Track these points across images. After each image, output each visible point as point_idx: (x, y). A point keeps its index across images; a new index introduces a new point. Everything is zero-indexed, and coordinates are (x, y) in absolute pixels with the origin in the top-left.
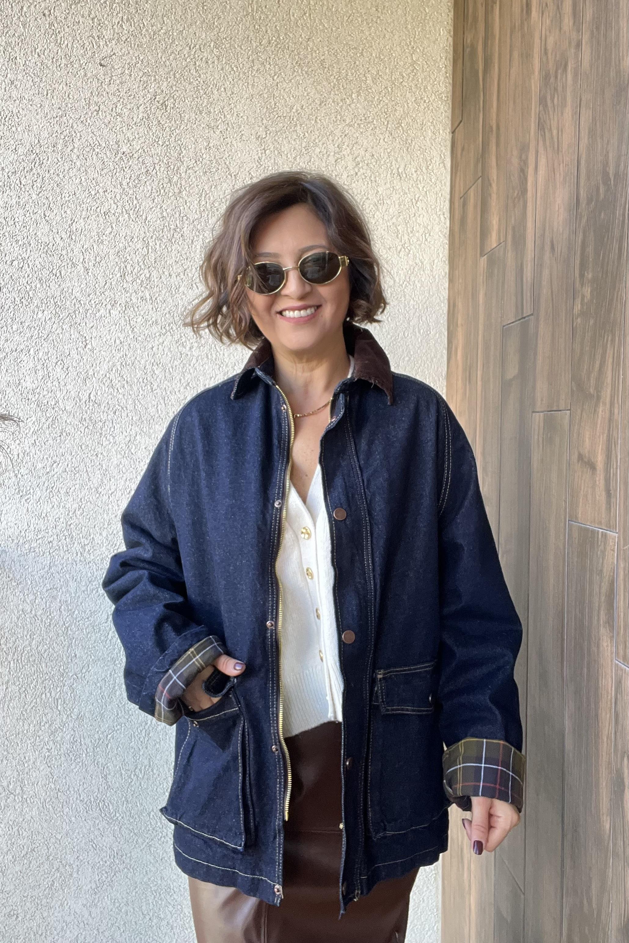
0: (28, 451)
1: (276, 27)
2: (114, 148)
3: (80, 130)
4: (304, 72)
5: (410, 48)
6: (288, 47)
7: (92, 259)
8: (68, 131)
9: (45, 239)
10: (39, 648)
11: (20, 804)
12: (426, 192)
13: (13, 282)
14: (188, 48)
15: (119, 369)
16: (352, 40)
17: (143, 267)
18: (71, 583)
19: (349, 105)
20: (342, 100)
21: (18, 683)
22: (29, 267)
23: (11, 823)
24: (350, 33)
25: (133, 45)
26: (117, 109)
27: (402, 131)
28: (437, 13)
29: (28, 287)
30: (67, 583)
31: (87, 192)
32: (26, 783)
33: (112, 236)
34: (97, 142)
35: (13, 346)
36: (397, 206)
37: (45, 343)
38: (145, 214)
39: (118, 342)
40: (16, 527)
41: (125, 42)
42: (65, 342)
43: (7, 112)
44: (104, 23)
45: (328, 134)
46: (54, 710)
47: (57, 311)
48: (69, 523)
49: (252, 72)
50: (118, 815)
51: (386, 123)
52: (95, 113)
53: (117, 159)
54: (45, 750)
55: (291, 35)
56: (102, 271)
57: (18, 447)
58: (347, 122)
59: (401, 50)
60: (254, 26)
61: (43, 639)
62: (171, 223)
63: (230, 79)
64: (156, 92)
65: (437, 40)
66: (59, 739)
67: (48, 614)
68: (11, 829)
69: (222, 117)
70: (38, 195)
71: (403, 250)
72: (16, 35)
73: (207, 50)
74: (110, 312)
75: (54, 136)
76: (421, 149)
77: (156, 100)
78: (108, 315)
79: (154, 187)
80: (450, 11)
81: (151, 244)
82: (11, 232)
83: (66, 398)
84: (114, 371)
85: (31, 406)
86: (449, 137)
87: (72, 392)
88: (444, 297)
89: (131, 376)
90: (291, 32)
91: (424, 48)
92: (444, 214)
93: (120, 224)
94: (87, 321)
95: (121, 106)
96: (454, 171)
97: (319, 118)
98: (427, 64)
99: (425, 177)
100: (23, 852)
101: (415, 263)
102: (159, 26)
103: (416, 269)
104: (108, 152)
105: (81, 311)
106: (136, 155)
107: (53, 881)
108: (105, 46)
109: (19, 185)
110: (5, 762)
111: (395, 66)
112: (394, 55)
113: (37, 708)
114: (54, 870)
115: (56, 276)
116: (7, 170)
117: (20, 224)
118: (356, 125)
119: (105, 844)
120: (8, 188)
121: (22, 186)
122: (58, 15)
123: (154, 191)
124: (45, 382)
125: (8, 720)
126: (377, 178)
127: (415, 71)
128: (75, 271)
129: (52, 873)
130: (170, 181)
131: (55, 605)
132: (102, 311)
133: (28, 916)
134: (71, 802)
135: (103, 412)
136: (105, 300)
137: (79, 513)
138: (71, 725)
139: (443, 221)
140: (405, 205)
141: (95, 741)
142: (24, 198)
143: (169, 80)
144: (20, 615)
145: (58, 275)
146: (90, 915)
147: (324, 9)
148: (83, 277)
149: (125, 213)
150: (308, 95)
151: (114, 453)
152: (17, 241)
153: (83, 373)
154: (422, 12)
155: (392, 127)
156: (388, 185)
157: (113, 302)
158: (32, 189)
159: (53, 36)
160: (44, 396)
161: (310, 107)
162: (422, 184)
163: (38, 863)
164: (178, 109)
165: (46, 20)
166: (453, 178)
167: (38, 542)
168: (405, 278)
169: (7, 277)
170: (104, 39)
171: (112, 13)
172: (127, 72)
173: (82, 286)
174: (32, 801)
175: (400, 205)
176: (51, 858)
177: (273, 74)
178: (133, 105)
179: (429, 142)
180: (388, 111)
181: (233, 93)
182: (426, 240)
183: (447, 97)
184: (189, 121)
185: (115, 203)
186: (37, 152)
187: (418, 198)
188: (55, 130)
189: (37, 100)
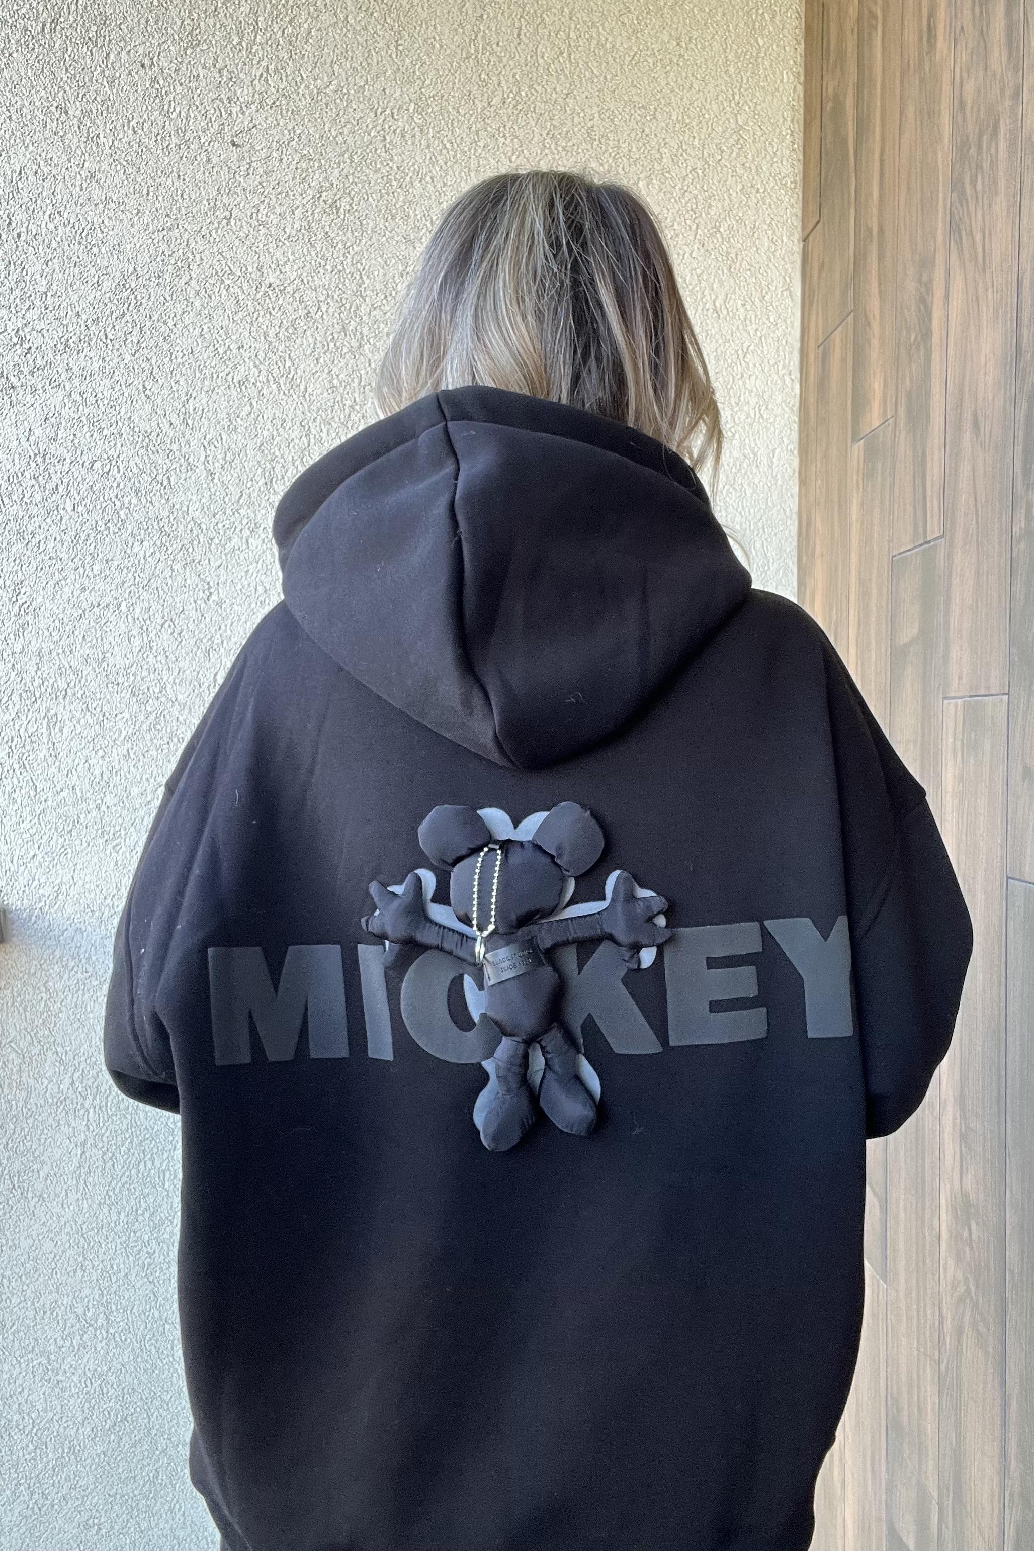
0: (117, 767)
1: (514, 76)
2: (255, 278)
3: (201, 249)
4: (560, 149)
5: (733, 105)
6: (534, 108)
7: (220, 457)
8: (180, 252)
9: (144, 426)
11: (103, 1344)
12: (761, 338)
13: (94, 496)
14: (372, 115)
16: (639, 94)
21: (101, 1145)
22: (119, 472)
23: (89, 1374)
24: (635, 83)
25: (284, 112)
26: (260, 215)
27: (720, 240)
28: (777, 46)
29: (118, 504)
31: (211, 348)
32: (114, 1308)
33: (250, 419)
34: (227, 269)
35: (94, 598)
37: (144, 593)
38: (303, 383)
39: (260, 589)
40: (98, 892)
41: (271, 108)
42: (176, 591)
44: (237, 77)
46: (159, 1189)
47: (164, 541)
49: (476, 150)
51: (694, 227)
52: (224, 222)
53: (259, 296)
54: (144, 1255)
55: (539, 89)
56: (235, 475)
57: (100, 762)
59: (719, 107)
60: (480, 75)
62: (346, 396)
64: (322, 187)
65: (777, 90)
68: (89, 1384)
69: (429, 225)
70: (134, 356)
72: (99, 99)
73: (403, 117)
74: (247, 541)
75: (158, 259)
76: (753, 269)
77: (322, 199)
78: (244, 546)
79: (319, 339)
80: (798, 43)
81: (313, 431)
82: (91, 415)
83: (177, 681)
85: (123, 695)
86: (797, 248)
87: (188, 672)
88: (791, 510)
90: (539, 84)
91: (756, 103)
92: (790, 374)
93: (265, 401)
94: (211, 556)
95: (266, 210)
96: (807, 302)
98: (762, 129)
99: (759, 313)
100: (108, 1421)
101: (744, 455)
102: (326, 79)
103: (745, 465)
104: (245, 285)
105: (202, 541)
106: (289, 289)
107: (156, 1470)
108: (240, 115)
109: (104, 340)
110: (80, 1273)
111: (709, 134)
112: (706, 116)
113: (132, 1186)
114: (158, 1453)
115: (162, 484)
116: (84, 317)
117: (106, 402)
120: (86, 344)
121: (109, 342)
122: (166, 65)
123: (319, 345)
124: (145, 656)
125: (86, 1206)
127: (741, 141)
128: (193, 478)
129: (155, 1457)
130: (344, 329)
132: (235, 541)
133: (117, 1528)
136: (241, 522)
139: (789, 385)
140: (725, 360)
142: (112, 360)
143: (342, 166)
145: (165, 483)
147: (593, 46)
148: (205, 486)
149: (271, 382)
152: (101, 431)
153: (205, 641)
154: (752, 45)
155: (704, 233)
157: (253, 526)
158: (123, 347)
159: (158, 100)
160: (142, 679)
162: (754, 326)
163: (133, 1440)
164: (356, 214)
165: (146, 74)
166: (806, 314)
169: (84, 488)
170: (238, 103)
171: (252, 60)
172: (275, 154)
173: (204, 500)
174: (123, 1338)
176: (154, 1432)
177: (510, 154)
178: (284, 208)
179: (765, 258)
180: (697, 207)
181: (445, 184)
182: (761, 416)
183: (796, 182)
184: (374, 231)
185: (255, 366)
186: (133, 286)
187: (748, 349)
188: (161, 250)
189: (132, 203)
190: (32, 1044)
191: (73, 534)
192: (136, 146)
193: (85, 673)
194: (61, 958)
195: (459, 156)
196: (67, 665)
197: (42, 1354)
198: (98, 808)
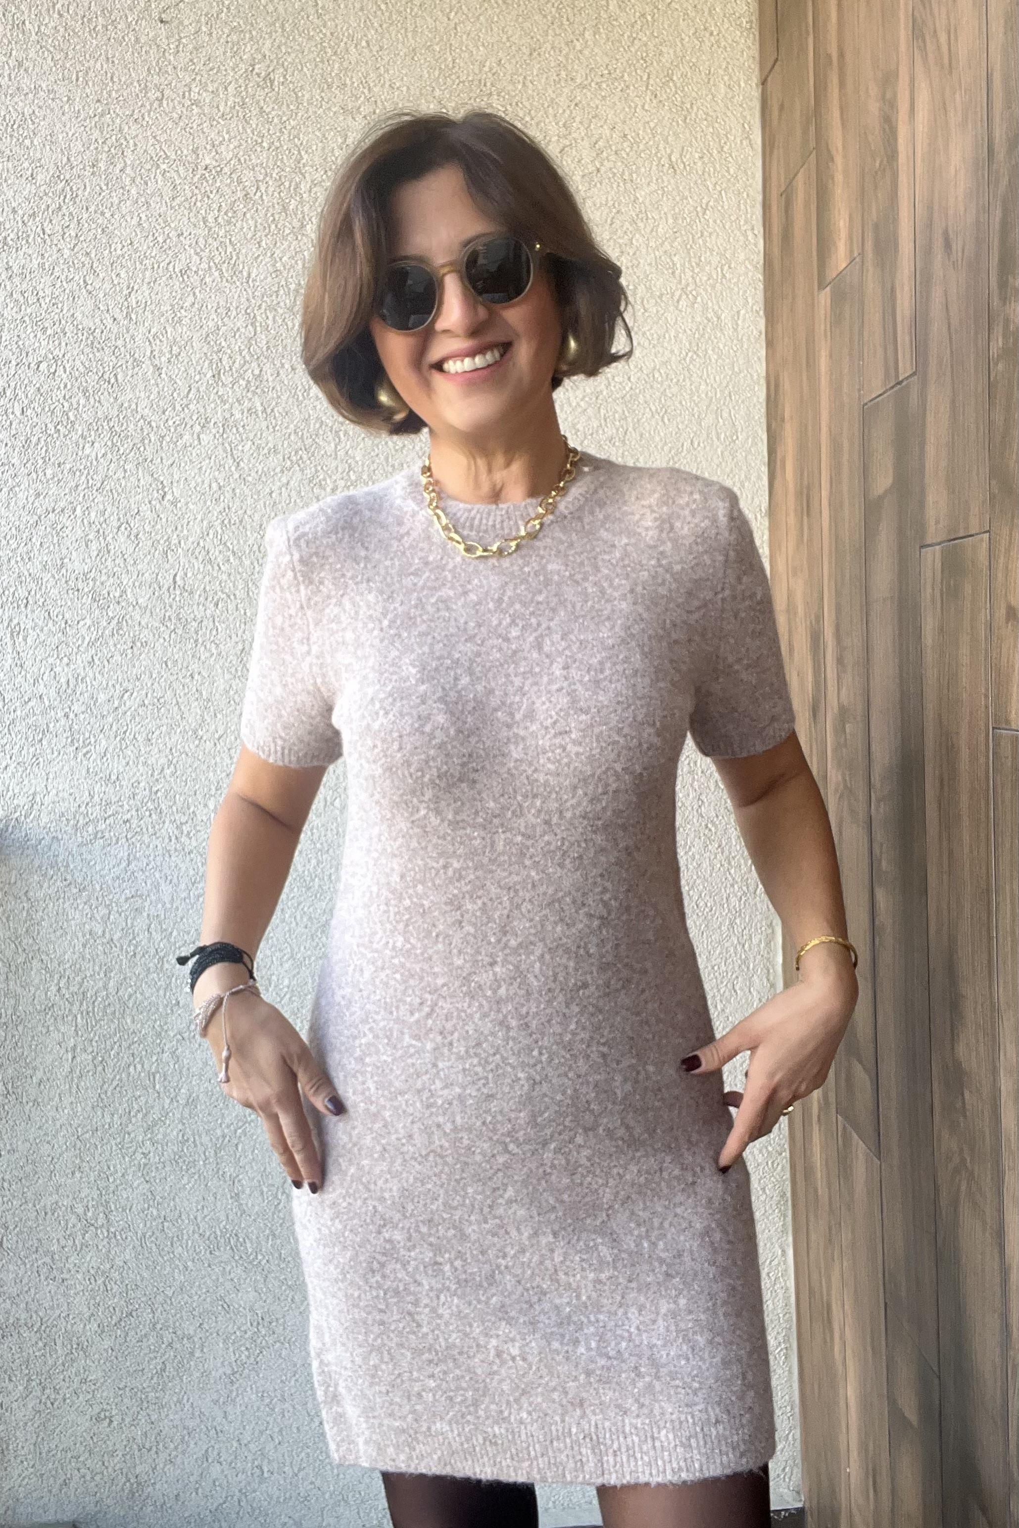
0: (83, 674)
2: (191, 160)
3: (134, 133)
7: (165, 350)
9: (88, 323)
10: (120, 993)
11: (105, 1242)
12: (720, 192)
13: (42, 398)
15: (220, 531)
17: (248, 358)
18: (163, 887)
19: (581, 51)
20: (567, 44)
21: (90, 1049)
22: (65, 372)
23: (92, 1272)
26: (192, 93)
27: (673, 89)
29: (66, 404)
30: (157, 886)
31: (151, 238)
32: (113, 1207)
33: (195, 309)
34: (162, 153)
35: (48, 503)
36: (671, 221)
37: (99, 496)
38: (246, 268)
39: (214, 485)
42: (130, 492)
43: (14, 115)
45: (546, 105)
46: (150, 1091)
47: (115, 441)
48: (154, 789)
49: (412, 10)
50: (260, 1257)
51: (645, 78)
52: (156, 105)
53: (196, 179)
54: (139, 1156)
56: (183, 369)
57: (66, 669)
58: (579, 81)
61: (125, 979)
63: (376, 24)
64: (254, 59)
66: (160, 1136)
67: (131, 937)
68: (92, 1281)
69: (366, 91)
70: (73, 250)
71: (684, 297)
74: (199, 437)
75: (92, 148)
76: (709, 119)
77: (254, 72)
78: (196, 442)
79: (259, 221)
81: (258, 318)
82: (34, 315)
83: (137, 584)
84: (211, 536)
85: (84, 601)
86: (756, 94)
87: (147, 575)
88: (758, 375)
89: (239, 543)
92: (753, 229)
93: (208, 289)
94: (164, 455)
95: (198, 88)
96: (767, 151)
97: (529, 78)
99: (717, 166)
100: (114, 1317)
101: (707, 318)
103: (708, 329)
104: (181, 168)
105: (153, 439)
106: (226, 170)
109: (42, 235)
110: (78, 1175)
114: (164, 1346)
115: (109, 383)
116: (20, 212)
117: (47, 300)
118: (593, 85)
119: (242, 1303)
121: (47, 237)
123: (260, 228)
124: (103, 559)
125: (79, 1109)
126: (634, 175)
128: (140, 374)
129: (162, 1351)
130: (285, 209)
131: (141, 923)
132: (187, 436)
133: (127, 1420)
134: (185, 1237)
135: (198, 604)
136: (191, 417)
137: (168, 772)
138: (178, 1116)
139: (753, 241)
140: (684, 219)
141: (218, 1139)
142: (51, 256)
143: (274, 36)
144: (87, 941)
145: (113, 381)
146: (225, 1417)
148: (152, 382)
149: (214, 269)
150: (508, 38)
151: (220, 671)
152: (44, 330)
153: (162, 542)
155: (656, 82)
156: (653, 186)
157: (203, 421)
158: (62, 241)
160: (102, 584)
161: (514, 61)
162: (714, 179)
164: (291, 86)
166: (767, 162)
167: (108, 822)
168: (690, 344)
169: (31, 390)
172: (204, 29)
173: (152, 397)
174: (124, 1237)
175: (675, 219)
176: (159, 1326)
178: (216, 85)
179: (721, 104)
180: (647, 55)
181: (381, 48)
182: (724, 276)
183: (751, 22)
184: (310, 103)
185: (197, 254)
186: (67, 177)
187: (707, 204)
188: (93, 138)
189: (62, 91)
190: (17, 953)
191: (22, 438)
192: (62, 30)
193: (45, 580)
194: (40, 867)
195: (394, 17)
196: (26, 573)
197: (46, 1253)
198: (66, 716)
